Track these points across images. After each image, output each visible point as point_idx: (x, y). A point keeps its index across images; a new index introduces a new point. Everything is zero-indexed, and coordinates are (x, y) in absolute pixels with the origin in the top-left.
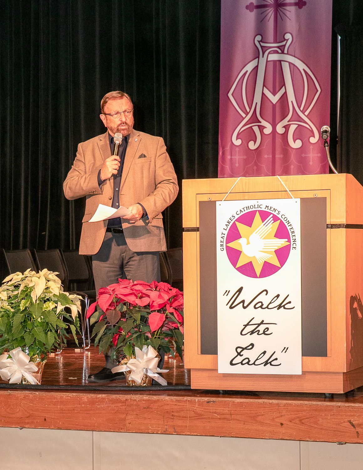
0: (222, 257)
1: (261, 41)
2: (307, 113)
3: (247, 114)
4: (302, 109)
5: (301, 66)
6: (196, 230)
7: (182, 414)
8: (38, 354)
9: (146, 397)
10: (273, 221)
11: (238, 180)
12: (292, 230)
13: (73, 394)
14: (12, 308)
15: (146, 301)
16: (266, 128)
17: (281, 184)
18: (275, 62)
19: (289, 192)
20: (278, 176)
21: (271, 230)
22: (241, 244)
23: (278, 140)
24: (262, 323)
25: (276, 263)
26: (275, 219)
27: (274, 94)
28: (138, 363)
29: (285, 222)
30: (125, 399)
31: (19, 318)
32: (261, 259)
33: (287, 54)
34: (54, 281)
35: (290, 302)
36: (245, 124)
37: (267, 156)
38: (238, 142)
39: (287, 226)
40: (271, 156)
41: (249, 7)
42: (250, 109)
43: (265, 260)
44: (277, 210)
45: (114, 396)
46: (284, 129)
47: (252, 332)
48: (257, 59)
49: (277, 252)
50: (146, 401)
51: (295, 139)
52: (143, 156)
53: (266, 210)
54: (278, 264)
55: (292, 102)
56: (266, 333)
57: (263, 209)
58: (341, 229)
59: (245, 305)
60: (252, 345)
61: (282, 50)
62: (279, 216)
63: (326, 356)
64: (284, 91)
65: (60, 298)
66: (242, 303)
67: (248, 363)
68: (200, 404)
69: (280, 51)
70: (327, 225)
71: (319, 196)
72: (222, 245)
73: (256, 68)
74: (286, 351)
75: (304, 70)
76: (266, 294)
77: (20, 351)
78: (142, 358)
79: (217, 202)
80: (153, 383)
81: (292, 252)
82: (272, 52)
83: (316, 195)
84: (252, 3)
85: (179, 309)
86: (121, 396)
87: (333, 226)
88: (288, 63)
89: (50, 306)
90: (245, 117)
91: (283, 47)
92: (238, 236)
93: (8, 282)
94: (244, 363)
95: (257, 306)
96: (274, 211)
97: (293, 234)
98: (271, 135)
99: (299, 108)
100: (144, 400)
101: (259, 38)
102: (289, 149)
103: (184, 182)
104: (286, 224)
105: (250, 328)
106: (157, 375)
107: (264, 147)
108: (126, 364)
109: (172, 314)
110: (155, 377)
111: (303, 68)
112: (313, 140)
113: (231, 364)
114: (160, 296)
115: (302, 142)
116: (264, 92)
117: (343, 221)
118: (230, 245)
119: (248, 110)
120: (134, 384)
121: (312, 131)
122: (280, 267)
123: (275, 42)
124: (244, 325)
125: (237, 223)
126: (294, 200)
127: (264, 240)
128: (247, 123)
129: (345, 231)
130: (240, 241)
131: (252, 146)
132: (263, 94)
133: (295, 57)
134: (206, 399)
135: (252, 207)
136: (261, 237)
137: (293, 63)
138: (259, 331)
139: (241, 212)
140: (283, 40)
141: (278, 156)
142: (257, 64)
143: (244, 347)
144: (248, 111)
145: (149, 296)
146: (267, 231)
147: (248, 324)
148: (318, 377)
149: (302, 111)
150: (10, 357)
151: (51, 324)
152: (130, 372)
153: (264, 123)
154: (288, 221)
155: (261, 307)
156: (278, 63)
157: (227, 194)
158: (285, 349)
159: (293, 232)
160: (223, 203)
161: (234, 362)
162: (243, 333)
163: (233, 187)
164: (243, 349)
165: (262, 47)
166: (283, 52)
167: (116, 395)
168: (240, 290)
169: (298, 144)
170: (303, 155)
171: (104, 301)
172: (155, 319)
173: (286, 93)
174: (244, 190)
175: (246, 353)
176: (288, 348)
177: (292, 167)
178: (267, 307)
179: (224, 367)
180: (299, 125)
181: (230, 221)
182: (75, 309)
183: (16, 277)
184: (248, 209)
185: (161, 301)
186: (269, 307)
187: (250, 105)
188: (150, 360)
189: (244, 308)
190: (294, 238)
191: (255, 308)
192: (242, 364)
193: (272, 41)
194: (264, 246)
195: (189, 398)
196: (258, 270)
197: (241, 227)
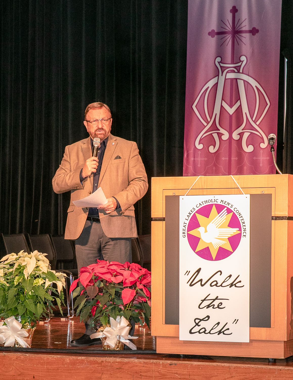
0: (184, 243)
1: (221, 62)
2: (258, 123)
3: (208, 123)
4: (254, 119)
5: (254, 83)
6: (163, 219)
7: (149, 374)
8: (28, 322)
9: (118, 360)
10: (227, 213)
11: (198, 179)
12: (243, 221)
13: (57, 356)
14: (7, 283)
15: (120, 279)
16: (224, 135)
17: (234, 182)
18: (232, 80)
19: (241, 189)
20: (231, 176)
21: (225, 220)
22: (200, 232)
23: (234, 145)
24: (217, 298)
26: (229, 211)
27: (231, 106)
28: (112, 331)
29: (237, 214)
30: (101, 361)
31: (13, 292)
32: (216, 244)
33: (243, 73)
34: (43, 261)
35: (240, 282)
36: (206, 131)
37: (224, 159)
38: (200, 147)
39: (239, 217)
40: (228, 159)
41: (211, 34)
42: (211, 119)
43: (220, 246)
44: (230, 204)
45: (92, 358)
46: (239, 136)
47: (208, 306)
48: (217, 77)
49: (230, 239)
50: (119, 362)
51: (248, 145)
52: (118, 157)
53: (221, 204)
54: (231, 250)
55: (246, 113)
56: (220, 307)
57: (219, 203)
58: (283, 220)
59: (203, 283)
60: (208, 317)
61: (238, 69)
62: (232, 209)
63: (270, 327)
64: (240, 104)
65: (48, 275)
66: (200, 282)
67: (204, 332)
68: (164, 366)
69: (236, 71)
70: (272, 217)
71: (266, 193)
72: (184, 233)
73: (216, 85)
74: (236, 323)
75: (256, 86)
76: (221, 275)
77: (14, 319)
78: (116, 327)
79: (180, 196)
80: (125, 347)
81: (242, 239)
82: (230, 71)
83: (263, 192)
84: (213, 31)
85: (148, 286)
86: (98, 358)
87: (277, 218)
88: (243, 81)
89: (40, 281)
90: (207, 125)
91: (239, 67)
92: (198, 226)
93: (5, 261)
94: (201, 332)
95: (212, 285)
96: (228, 204)
97: (244, 225)
98: (228, 141)
99: (252, 119)
100: (117, 362)
101: (219, 59)
102: (243, 152)
103: (153, 179)
104: (238, 216)
105: (206, 303)
106: (128, 341)
107: (222, 151)
108: (102, 331)
109: (141, 290)
110: (126, 342)
111: (255, 86)
112: (263, 146)
113: (191, 332)
114: (132, 275)
115: (254, 147)
116: (222, 105)
117: (286, 214)
118: (191, 233)
119: (209, 119)
120: (108, 349)
121: (262, 138)
122: (233, 252)
123: (233, 63)
124: (201, 300)
125: (197, 214)
126: (245, 196)
127: (219, 229)
128: (208, 131)
129: (287, 222)
130: (199, 229)
131: (212, 150)
132: (222, 106)
133: (248, 75)
134: (169, 362)
135: (209, 201)
136: (217, 227)
137: (247, 81)
138: (214, 305)
139: (200, 205)
140: (239, 61)
141: (234, 158)
142: (217, 82)
143: (201, 319)
144: (209, 121)
145: (122, 275)
146: (222, 222)
147: (205, 300)
148: (263, 344)
149: (254, 121)
150: (5, 324)
151: (40, 297)
152: (105, 338)
153: (222, 131)
154: (240, 213)
155: (216, 285)
156: (234, 80)
157: (189, 190)
158: (236, 321)
159: (244, 223)
160: (185, 197)
161: (192, 331)
162: (201, 307)
163: (194, 184)
164: (201, 320)
165: (221, 67)
166: (239, 72)
167: (94, 358)
168: (198, 270)
169: (250, 149)
170: (255, 158)
171: (84, 278)
172: (127, 294)
173: (241, 105)
174: (203, 186)
175: (203, 324)
176: (238, 320)
177: (245, 168)
178: (221, 285)
179: (184, 336)
180: (251, 133)
181: (191, 212)
182: (61, 285)
183: (11, 257)
184: (206, 202)
185: (132, 279)
186: (223, 285)
187: (211, 115)
188: (123, 328)
189: (202, 285)
190: (244, 228)
191: (211, 286)
192: (200, 333)
193: (230, 62)
194: (219, 234)
195: (155, 361)
196: (214, 254)
197: (200, 217)
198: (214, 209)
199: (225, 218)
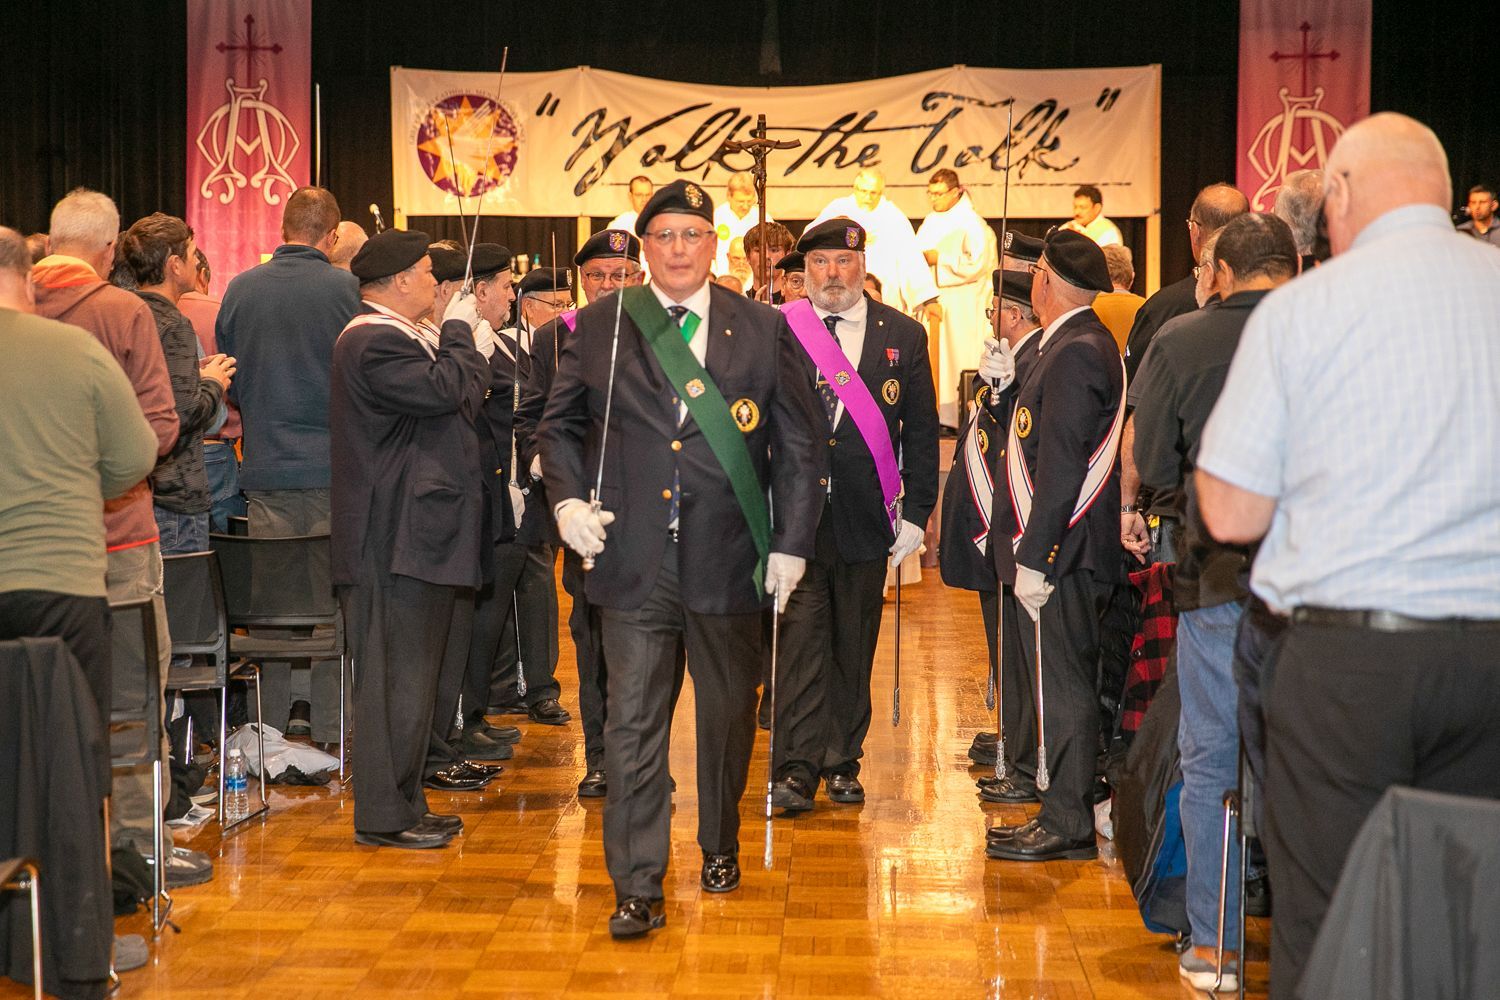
1: (233, 85)
2: (285, 168)
3: (218, 163)
4: (279, 161)
5: (277, 115)
16: (240, 180)
18: (248, 109)
27: (248, 143)
33: (263, 101)
36: (216, 175)
37: (240, 211)
38: (208, 195)
40: (246, 212)
41: (221, 48)
42: (222, 157)
46: (260, 183)
48: (229, 104)
51: (273, 194)
55: (268, 153)
61: (257, 96)
64: (260, 142)
69: (254, 98)
75: (281, 119)
82: (246, 98)
84: (221, 44)
88: (263, 112)
90: (217, 167)
91: (258, 94)
98: (246, 188)
99: (276, 160)
101: (230, 81)
111: (279, 118)
115: (280, 197)
116: (237, 141)
119: (219, 159)
121: (290, 186)
123: (249, 87)
128: (219, 174)
131: (224, 199)
132: (236, 143)
133: (270, 105)
137: (268, 111)
141: (253, 212)
142: (227, 110)
144: (220, 161)
149: (279, 165)
153: (237, 174)
156: (252, 110)
165: (234, 92)
166: (257, 99)
169: (276, 200)
173: (261, 144)
180: (276, 180)
187: (222, 154)
193: (245, 86)
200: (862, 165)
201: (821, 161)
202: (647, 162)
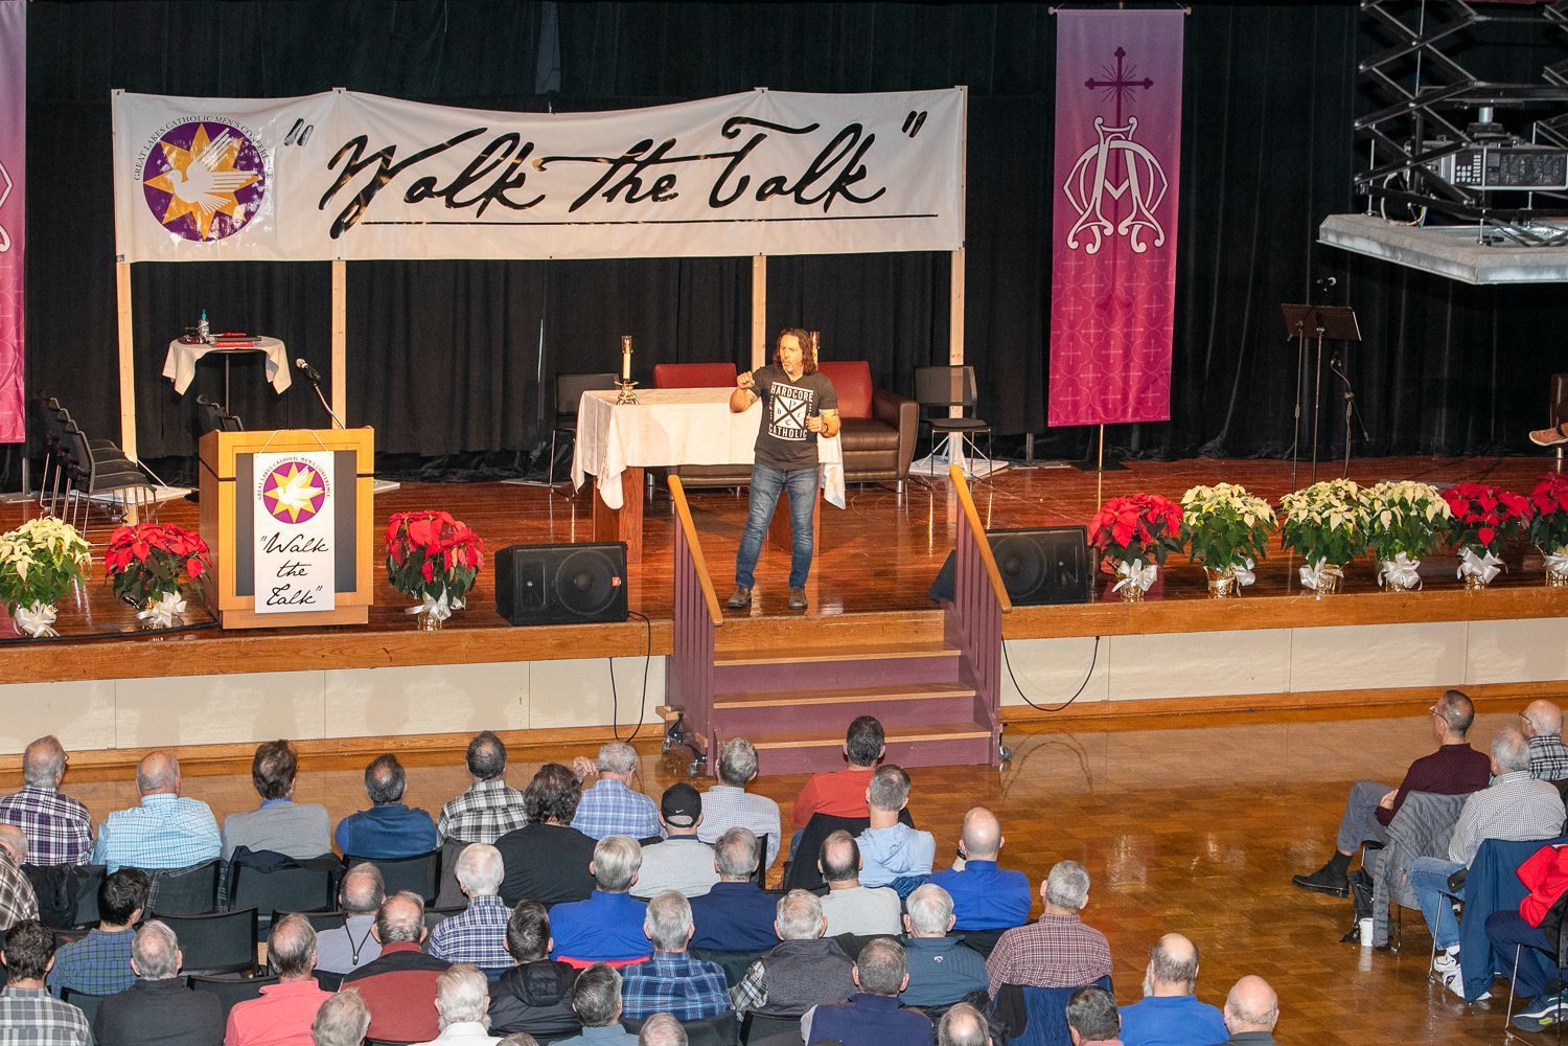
0: (259, 506)
6: (234, 479)
7: (228, 655)
10: (308, 472)
11: (274, 434)
17: (315, 437)
19: (322, 445)
20: (311, 430)
21: (306, 480)
22: (277, 493)
24: (298, 565)
25: (311, 509)
26: (311, 469)
28: (163, 608)
29: (320, 472)
32: (297, 506)
35: (324, 545)
39: (321, 475)
43: (301, 508)
44: (312, 462)
47: (289, 574)
49: (311, 499)
54: (313, 511)
56: (301, 574)
57: (299, 461)
58: (369, 478)
59: (282, 549)
60: (288, 585)
63: (356, 592)
66: (279, 547)
67: (285, 602)
68: (246, 644)
70: (357, 475)
71: (350, 449)
72: (259, 495)
76: (302, 538)
79: (253, 454)
81: (326, 499)
83: (347, 448)
87: (361, 476)
92: (276, 486)
95: (293, 550)
96: (310, 462)
97: (327, 483)
103: (220, 435)
105: (286, 570)
108: (152, 610)
113: (268, 604)
117: (371, 471)
118: (269, 494)
122: (315, 514)
124: (280, 568)
125: (274, 474)
126: (327, 452)
127: (300, 489)
129: (373, 479)
130: (278, 490)
135: (289, 459)
136: (298, 487)
138: (295, 572)
139: (278, 464)
143: (280, 588)
146: (303, 481)
147: (284, 567)
148: (348, 610)
152: (155, 617)
154: (323, 472)
155: (297, 550)
157: (265, 446)
158: (320, 588)
159: (327, 481)
160: (259, 455)
161: (271, 602)
162: (280, 575)
164: (280, 590)
168: (277, 536)
174: (280, 443)
175: (282, 594)
176: (322, 587)
178: (303, 551)
179: (261, 607)
181: (267, 472)
188: (178, 604)
189: (281, 551)
190: (328, 487)
191: (291, 551)
192: (280, 604)
194: (300, 495)
195: (235, 639)
196: (294, 517)
197: (278, 478)
198: (294, 468)
199: (306, 476)
200: (655, 199)
201: (611, 195)
202: (412, 197)
